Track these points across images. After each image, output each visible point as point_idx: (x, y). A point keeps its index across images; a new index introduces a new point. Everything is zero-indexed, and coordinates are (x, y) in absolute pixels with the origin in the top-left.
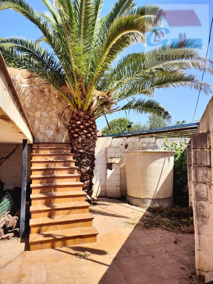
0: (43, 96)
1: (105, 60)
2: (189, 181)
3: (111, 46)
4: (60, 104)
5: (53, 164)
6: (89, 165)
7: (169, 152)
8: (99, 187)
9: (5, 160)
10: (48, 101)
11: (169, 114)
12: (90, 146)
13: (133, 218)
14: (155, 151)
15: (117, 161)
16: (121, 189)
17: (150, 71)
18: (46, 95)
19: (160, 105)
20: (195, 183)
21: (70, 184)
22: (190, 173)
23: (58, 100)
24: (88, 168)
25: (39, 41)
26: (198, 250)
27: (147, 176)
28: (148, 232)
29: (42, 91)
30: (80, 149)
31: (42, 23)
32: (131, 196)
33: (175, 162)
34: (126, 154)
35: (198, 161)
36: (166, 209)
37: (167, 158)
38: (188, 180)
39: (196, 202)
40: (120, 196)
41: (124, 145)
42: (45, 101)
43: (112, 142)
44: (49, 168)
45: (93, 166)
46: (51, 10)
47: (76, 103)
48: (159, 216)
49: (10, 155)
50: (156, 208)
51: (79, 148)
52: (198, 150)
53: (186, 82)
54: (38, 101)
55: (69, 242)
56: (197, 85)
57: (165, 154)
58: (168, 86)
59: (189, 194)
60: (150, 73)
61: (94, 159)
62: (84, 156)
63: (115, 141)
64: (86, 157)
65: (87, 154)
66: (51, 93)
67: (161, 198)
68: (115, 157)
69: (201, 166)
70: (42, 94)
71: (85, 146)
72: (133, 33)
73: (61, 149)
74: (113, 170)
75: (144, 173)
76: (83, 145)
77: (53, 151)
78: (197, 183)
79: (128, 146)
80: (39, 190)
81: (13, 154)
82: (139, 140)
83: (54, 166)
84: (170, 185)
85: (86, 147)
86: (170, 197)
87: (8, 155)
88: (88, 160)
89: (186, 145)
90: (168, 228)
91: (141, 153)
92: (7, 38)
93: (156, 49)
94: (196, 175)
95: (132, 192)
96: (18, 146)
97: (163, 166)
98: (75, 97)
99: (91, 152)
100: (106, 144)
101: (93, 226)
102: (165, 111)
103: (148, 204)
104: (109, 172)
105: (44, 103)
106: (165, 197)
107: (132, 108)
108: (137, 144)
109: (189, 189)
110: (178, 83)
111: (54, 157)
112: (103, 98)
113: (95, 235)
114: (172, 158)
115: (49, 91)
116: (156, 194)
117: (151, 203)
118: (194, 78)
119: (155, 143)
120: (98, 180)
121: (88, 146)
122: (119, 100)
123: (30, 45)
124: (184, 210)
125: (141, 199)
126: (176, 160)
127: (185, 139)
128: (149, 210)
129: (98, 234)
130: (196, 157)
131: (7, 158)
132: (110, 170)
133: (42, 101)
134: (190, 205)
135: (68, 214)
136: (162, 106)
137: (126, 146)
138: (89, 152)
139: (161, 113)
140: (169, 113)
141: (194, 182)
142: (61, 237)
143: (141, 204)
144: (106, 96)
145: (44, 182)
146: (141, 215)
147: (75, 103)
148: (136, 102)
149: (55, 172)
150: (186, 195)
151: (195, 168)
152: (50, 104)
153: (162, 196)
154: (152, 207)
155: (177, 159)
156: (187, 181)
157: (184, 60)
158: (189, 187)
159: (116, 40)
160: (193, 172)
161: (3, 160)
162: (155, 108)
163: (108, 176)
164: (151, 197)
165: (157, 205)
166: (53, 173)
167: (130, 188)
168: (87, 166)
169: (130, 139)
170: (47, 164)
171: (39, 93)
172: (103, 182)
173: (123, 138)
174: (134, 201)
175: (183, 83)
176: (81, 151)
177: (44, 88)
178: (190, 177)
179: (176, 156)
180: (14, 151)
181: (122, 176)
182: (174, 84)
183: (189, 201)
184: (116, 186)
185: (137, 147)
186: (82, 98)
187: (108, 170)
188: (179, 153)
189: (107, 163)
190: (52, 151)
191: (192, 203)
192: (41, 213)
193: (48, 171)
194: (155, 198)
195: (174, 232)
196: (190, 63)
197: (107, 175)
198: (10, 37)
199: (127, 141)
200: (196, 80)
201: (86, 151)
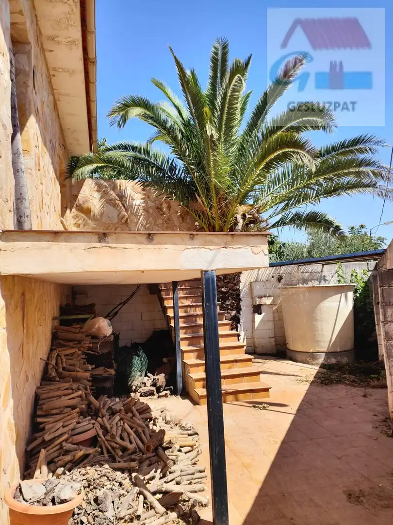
0: (161, 215)
1: (258, 174)
2: (378, 325)
3: (267, 160)
4: (184, 224)
5: (192, 309)
6: (235, 308)
7: (346, 285)
8: (244, 339)
9: (121, 307)
10: (167, 221)
11: (341, 230)
12: (235, 282)
13: (303, 375)
14: (323, 284)
15: (268, 301)
16: (276, 341)
17: (316, 181)
18: (164, 214)
19: (327, 217)
20: (384, 323)
21: (224, 334)
22: (378, 314)
23: (181, 219)
24: (234, 313)
25: (151, 141)
26: (390, 392)
27: (316, 320)
28: (329, 388)
29: (159, 208)
30: (222, 288)
31: (168, 126)
32: (295, 350)
33: (355, 300)
34: (282, 291)
35: (386, 300)
36: (347, 364)
37: (343, 295)
38: (376, 323)
39: (385, 342)
40: (275, 352)
41: (276, 277)
42: (164, 222)
43: (258, 274)
44: (189, 314)
45: (239, 309)
46: (176, 104)
47: (212, 224)
48: (339, 372)
49: (128, 300)
50: (332, 364)
51: (220, 286)
52: (385, 287)
53: (365, 189)
54: (155, 222)
55: (241, 396)
56: (382, 192)
57: (340, 289)
58: (339, 194)
59: (379, 343)
60: (316, 183)
61: (240, 300)
62: (228, 296)
63: (263, 272)
64: (230, 298)
65: (231, 294)
66: (171, 209)
67: (339, 350)
68: (265, 296)
69: (390, 305)
70: (159, 212)
71: (228, 283)
72: (298, 153)
73: (197, 288)
74: (263, 314)
75: (312, 316)
76: (226, 281)
77: (188, 291)
78: (386, 322)
79: (282, 279)
80: (187, 342)
81: (132, 298)
82: (298, 269)
83: (193, 311)
84: (351, 333)
85: (229, 285)
86: (351, 350)
87: (126, 300)
88: (234, 301)
89: (370, 273)
90: (353, 383)
91: (305, 289)
92: (113, 144)
93: (321, 149)
94: (385, 314)
95: (295, 344)
96: (140, 286)
97: (339, 305)
98: (210, 217)
99: (236, 290)
100: (250, 278)
101: (261, 381)
102: (335, 224)
103: (321, 359)
104: (258, 318)
105: (163, 224)
106: (343, 350)
107: (287, 224)
108: (296, 274)
109: (378, 336)
110: (354, 191)
111: (191, 300)
112: (251, 216)
113: (267, 390)
114: (351, 295)
115: (169, 207)
116: (331, 345)
117: (325, 358)
118: (376, 183)
119: (322, 272)
120: (242, 330)
121: (233, 283)
122: (271, 217)
123: (144, 150)
124: (373, 365)
125: (310, 353)
126: (357, 297)
127: (368, 264)
128: (323, 366)
129: (270, 388)
130: (383, 296)
131: (125, 303)
132: (258, 314)
133: (160, 221)
134: (380, 359)
135: (230, 368)
136: (330, 217)
137: (280, 279)
138: (233, 291)
139: (329, 229)
140: (341, 228)
141: (382, 322)
142: (231, 391)
143: (309, 360)
144: (256, 214)
145: (188, 332)
146: (314, 372)
147: (210, 224)
148: (292, 215)
149: (198, 319)
150: (375, 345)
151: (384, 307)
152: (170, 225)
153: (340, 348)
154: (326, 363)
155: (358, 295)
156: (375, 326)
157: (362, 169)
158: (377, 333)
159: (275, 155)
160: (381, 311)
161: (120, 307)
162: (320, 221)
163: (257, 324)
164: (325, 350)
165: (333, 361)
166: (196, 321)
167: (291, 339)
168: (232, 310)
169: (284, 268)
170: (185, 309)
171: (156, 210)
172: (249, 332)
173: (275, 268)
174: (299, 357)
175: (361, 189)
176: (223, 289)
177: (161, 205)
178: (378, 319)
179: (356, 291)
180: (133, 294)
181: (275, 321)
182: (349, 192)
183: (379, 354)
184: (270, 338)
185: (296, 279)
186: (221, 218)
187: (256, 314)
188: (360, 285)
189: (254, 305)
190: (185, 291)
191: (383, 356)
192: (200, 367)
193: (190, 319)
194: (331, 351)
195: (362, 387)
196: (370, 172)
197: (255, 321)
198: (118, 143)
199: (280, 271)
200: (380, 186)
201: (230, 289)
